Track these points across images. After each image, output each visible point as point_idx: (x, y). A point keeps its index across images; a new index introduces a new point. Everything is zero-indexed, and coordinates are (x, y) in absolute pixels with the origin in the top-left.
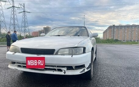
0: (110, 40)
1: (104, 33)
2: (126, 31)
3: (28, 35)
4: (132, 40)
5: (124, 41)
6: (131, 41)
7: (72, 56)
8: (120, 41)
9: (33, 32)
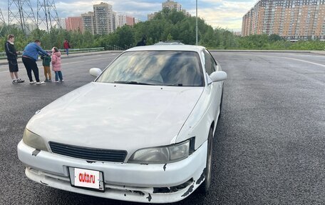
0: (259, 36)
1: (246, 17)
2: (300, 14)
3: (57, 27)
4: (313, 37)
5: (293, 38)
6: (309, 38)
7: (165, 168)
8: (284, 39)
9: (69, 18)
